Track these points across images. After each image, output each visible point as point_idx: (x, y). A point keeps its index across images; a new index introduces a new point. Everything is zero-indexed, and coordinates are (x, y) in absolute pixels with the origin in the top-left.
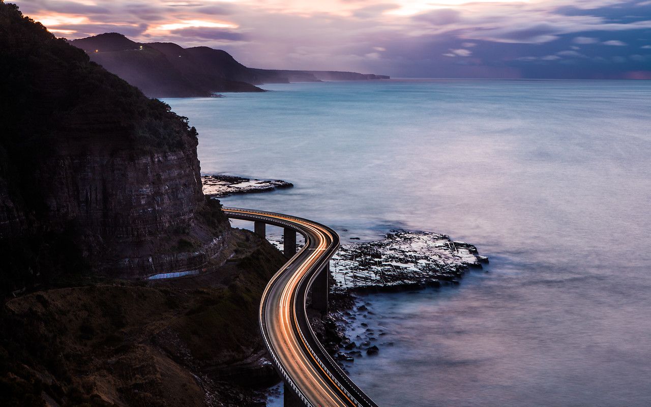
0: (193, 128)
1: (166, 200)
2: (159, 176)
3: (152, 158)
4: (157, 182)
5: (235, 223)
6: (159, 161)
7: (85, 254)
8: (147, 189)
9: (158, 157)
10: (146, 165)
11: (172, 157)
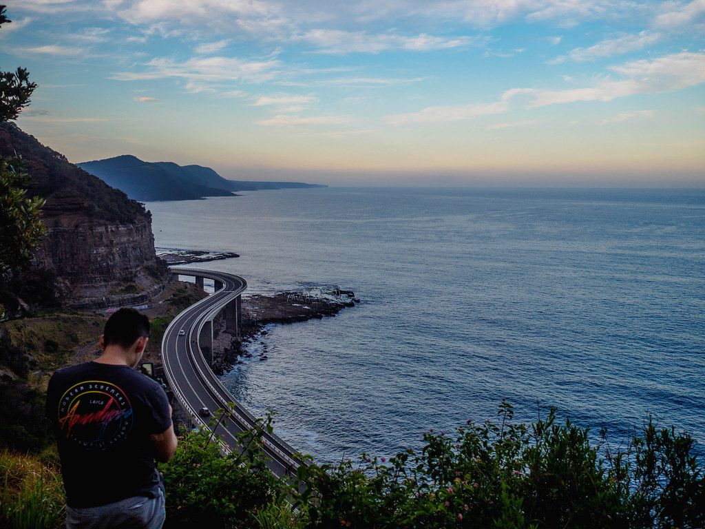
0: (149, 211)
1: (117, 258)
2: (111, 242)
3: (106, 228)
4: (111, 244)
5: (182, 278)
6: (112, 231)
7: (57, 295)
8: (102, 250)
9: (111, 228)
10: (101, 234)
11: (122, 229)
